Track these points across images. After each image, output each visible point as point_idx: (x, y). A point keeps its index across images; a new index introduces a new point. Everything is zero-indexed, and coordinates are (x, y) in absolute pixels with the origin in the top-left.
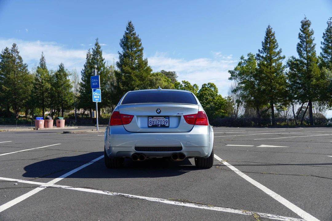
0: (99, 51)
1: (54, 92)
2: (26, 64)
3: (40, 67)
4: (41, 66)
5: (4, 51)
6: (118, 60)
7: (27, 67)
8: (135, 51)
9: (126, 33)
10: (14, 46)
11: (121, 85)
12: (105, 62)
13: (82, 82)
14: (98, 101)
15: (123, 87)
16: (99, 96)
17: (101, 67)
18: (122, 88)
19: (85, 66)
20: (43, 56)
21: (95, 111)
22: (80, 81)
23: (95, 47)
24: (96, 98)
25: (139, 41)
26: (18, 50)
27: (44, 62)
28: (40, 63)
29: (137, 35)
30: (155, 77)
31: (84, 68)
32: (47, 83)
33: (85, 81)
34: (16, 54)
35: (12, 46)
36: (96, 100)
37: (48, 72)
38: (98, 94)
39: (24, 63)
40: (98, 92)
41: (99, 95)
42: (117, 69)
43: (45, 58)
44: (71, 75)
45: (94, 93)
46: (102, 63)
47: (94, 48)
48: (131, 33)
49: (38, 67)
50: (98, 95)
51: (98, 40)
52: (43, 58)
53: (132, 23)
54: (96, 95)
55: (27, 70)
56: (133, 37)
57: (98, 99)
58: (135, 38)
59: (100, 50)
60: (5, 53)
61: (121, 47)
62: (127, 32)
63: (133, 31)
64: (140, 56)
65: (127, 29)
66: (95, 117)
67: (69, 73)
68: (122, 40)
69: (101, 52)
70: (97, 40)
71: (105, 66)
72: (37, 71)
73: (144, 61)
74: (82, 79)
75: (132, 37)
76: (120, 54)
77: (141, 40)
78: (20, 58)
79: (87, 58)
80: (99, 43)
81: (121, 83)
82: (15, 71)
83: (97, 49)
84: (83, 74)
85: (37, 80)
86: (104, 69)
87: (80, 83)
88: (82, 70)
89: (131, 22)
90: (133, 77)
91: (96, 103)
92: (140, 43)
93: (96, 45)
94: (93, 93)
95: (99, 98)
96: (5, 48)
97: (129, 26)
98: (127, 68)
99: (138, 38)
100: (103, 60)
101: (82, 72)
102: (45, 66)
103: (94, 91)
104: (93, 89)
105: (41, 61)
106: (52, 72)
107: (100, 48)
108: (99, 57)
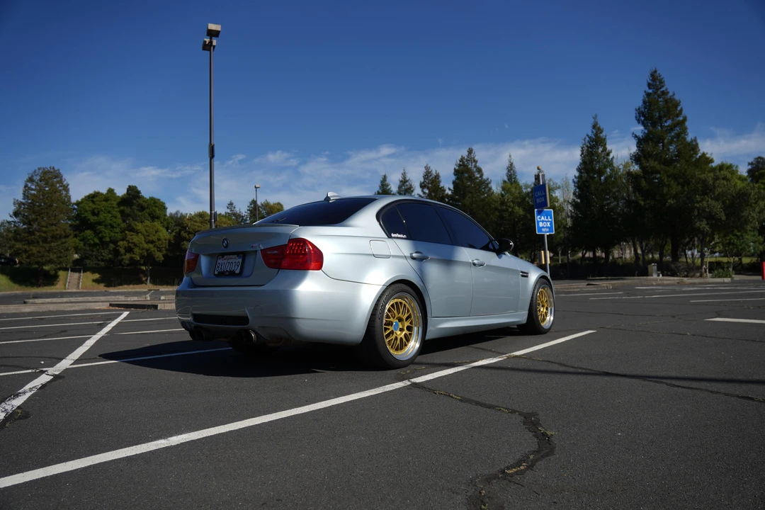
0: (599, 137)
2: (488, 179)
3: (507, 180)
4: (509, 180)
5: (459, 162)
6: (634, 149)
7: (490, 183)
8: (667, 126)
9: (648, 95)
10: (470, 152)
11: (641, 198)
12: (613, 157)
13: (575, 198)
14: (547, 232)
15: (644, 201)
16: (549, 223)
17: (605, 167)
18: (642, 203)
19: (579, 170)
20: (512, 161)
21: (543, 252)
22: (571, 197)
23: (593, 132)
24: (543, 227)
25: (677, 104)
26: (476, 158)
27: (513, 171)
28: (508, 173)
29: (671, 94)
30: (712, 175)
31: (577, 174)
32: (517, 208)
33: (578, 197)
34: (474, 164)
35: (467, 153)
36: (543, 230)
37: (521, 188)
38: (547, 218)
39: (484, 177)
40: (547, 215)
41: (548, 221)
42: (635, 168)
43: (514, 164)
44: (559, 188)
45: (539, 217)
46: (608, 159)
47: (590, 134)
48: (659, 92)
49: (505, 182)
50: (546, 222)
51: (598, 118)
52: (511, 164)
53: (658, 72)
54: (543, 221)
55: (490, 189)
56: (663, 98)
57: (547, 227)
58: (666, 101)
59: (601, 135)
60: (460, 165)
61: (639, 123)
62: (650, 91)
63: (663, 87)
64: (681, 136)
65: (649, 85)
66: (543, 263)
68: (639, 109)
69: (605, 139)
70: (595, 117)
71: (615, 165)
72: (503, 189)
73: (689, 144)
74: (574, 194)
75: (660, 100)
76: (636, 136)
77: (680, 102)
78: (479, 171)
79: (582, 154)
80: (599, 122)
81: (639, 195)
82: (472, 193)
83: (596, 135)
85: (503, 203)
86: (612, 170)
87: (570, 201)
88: (574, 178)
89: (655, 72)
90: (664, 179)
91: (544, 235)
92: (679, 109)
93: (594, 127)
94: (537, 218)
95: (549, 225)
96: (460, 157)
97: (652, 80)
98: (653, 163)
99: (674, 100)
100: (608, 154)
101: (574, 181)
102: (515, 178)
103: (540, 213)
104: (536, 210)
105: (509, 171)
106: (527, 186)
107: (601, 133)
108: (601, 149)
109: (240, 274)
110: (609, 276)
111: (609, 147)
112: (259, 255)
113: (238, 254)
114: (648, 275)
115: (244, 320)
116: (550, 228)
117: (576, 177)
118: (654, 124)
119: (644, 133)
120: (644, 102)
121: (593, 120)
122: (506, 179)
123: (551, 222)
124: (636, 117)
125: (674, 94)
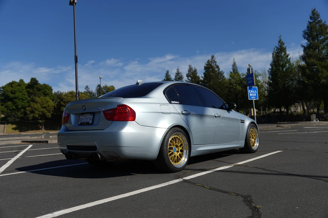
0: (282, 47)
1: (245, 93)
2: (222, 71)
4: (233, 71)
5: (207, 63)
6: (302, 53)
7: (223, 73)
8: (321, 40)
9: (310, 23)
10: (213, 57)
11: (306, 79)
12: (290, 58)
13: (269, 80)
14: (254, 99)
15: (308, 81)
16: (255, 94)
17: (286, 63)
18: (307, 82)
19: (271, 65)
20: (235, 61)
21: (252, 109)
22: (267, 80)
23: (279, 45)
24: (252, 96)
25: (327, 27)
26: (216, 61)
27: (236, 67)
28: (233, 68)
29: (323, 22)
31: (270, 67)
32: (238, 86)
33: (271, 79)
34: (214, 64)
35: (211, 58)
36: (252, 98)
37: (240, 75)
38: (254, 91)
39: (220, 70)
40: (254, 89)
41: (255, 93)
42: (303, 63)
44: (260, 75)
45: (250, 91)
46: (287, 59)
47: (277, 46)
48: (316, 21)
49: (231, 73)
50: (254, 93)
51: (281, 37)
52: (235, 63)
53: (316, 10)
54: (252, 93)
55: (224, 76)
56: (319, 25)
57: (254, 96)
58: (321, 26)
59: (283, 46)
60: (207, 64)
61: (305, 38)
62: (311, 21)
63: (319, 18)
65: (311, 18)
66: (253, 115)
67: (258, 74)
68: (305, 31)
69: (285, 48)
71: (291, 62)
72: (231, 76)
74: (269, 78)
75: (317, 25)
76: (303, 46)
78: (218, 67)
79: (273, 56)
80: (282, 39)
81: (305, 77)
82: (214, 79)
83: (281, 46)
84: (270, 73)
85: (230, 84)
86: (290, 65)
87: (267, 82)
88: (268, 69)
89: (315, 10)
90: (319, 68)
91: (252, 100)
93: (279, 42)
94: (249, 91)
95: (255, 95)
96: (207, 60)
97: (312, 15)
98: (313, 60)
99: (325, 25)
100: (287, 56)
101: (268, 71)
102: (237, 71)
103: (250, 89)
104: (248, 87)
105: (233, 67)
106: (243, 75)
107: (283, 45)
108: (283, 54)
109: (92, 124)
110: (288, 122)
111: (288, 53)
112: (102, 114)
113: (90, 113)
114: (311, 121)
115: (94, 148)
116: (256, 97)
117: (269, 69)
118: (313, 39)
119: (308, 44)
120: (308, 27)
121: (279, 38)
122: (232, 71)
123: (256, 93)
124: (303, 36)
125: (325, 22)
